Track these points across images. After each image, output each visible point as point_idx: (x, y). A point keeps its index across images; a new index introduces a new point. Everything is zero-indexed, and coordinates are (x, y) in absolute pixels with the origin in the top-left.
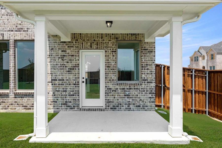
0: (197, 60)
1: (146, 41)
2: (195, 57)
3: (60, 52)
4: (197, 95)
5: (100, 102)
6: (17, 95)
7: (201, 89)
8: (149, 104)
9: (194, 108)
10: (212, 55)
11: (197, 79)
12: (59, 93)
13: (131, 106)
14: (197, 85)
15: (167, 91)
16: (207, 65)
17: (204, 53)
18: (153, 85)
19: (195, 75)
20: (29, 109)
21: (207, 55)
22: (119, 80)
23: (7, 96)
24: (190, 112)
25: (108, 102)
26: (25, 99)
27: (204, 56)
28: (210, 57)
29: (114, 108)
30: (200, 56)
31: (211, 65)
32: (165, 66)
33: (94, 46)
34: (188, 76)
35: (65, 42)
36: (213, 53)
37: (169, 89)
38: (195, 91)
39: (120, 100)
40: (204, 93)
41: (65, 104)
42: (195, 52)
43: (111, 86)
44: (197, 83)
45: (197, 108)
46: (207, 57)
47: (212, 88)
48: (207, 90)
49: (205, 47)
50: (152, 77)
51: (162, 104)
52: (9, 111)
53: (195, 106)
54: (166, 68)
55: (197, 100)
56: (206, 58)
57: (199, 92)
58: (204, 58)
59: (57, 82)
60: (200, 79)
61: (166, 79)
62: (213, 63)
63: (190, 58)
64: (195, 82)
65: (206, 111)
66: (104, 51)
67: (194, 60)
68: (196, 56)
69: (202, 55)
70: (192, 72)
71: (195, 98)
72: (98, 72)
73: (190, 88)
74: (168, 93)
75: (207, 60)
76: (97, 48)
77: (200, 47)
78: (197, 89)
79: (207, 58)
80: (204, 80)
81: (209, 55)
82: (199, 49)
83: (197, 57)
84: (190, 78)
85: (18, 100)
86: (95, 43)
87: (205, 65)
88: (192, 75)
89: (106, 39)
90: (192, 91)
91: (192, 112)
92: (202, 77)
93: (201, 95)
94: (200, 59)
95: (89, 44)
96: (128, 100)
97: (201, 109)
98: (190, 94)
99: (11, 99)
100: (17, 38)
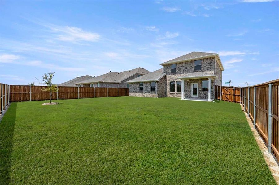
5: (197, 96)
22: (203, 90)
26: (178, 95)
41: (188, 96)
43: (200, 92)
72: (197, 89)
76: (196, 82)
95: (194, 81)
99: (175, 95)
100: (177, 81)
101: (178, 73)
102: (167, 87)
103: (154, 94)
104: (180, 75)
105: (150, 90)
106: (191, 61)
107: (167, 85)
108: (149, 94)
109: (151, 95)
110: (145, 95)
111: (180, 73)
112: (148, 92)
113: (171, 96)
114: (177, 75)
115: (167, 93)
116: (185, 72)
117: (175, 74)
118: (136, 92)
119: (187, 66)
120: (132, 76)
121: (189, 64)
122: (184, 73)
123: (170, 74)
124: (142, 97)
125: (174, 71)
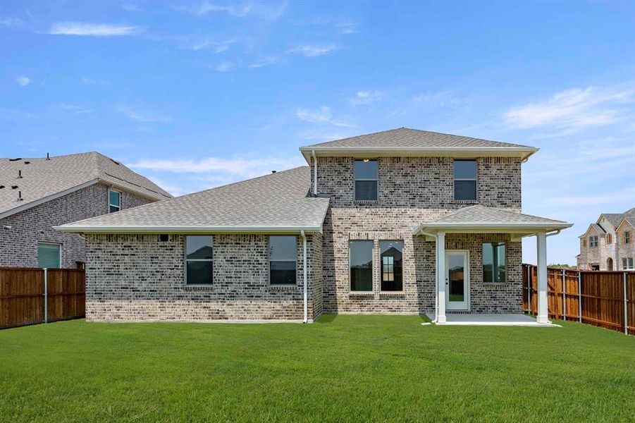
0: (596, 245)
1: (512, 240)
2: (591, 238)
3: (425, 252)
4: (568, 299)
5: (464, 305)
6: (382, 297)
7: (573, 293)
8: (516, 307)
9: (565, 314)
10: (627, 234)
11: (568, 281)
12: (425, 295)
13: (498, 309)
14: (568, 289)
15: (535, 295)
16: (617, 255)
17: (609, 228)
18: (520, 286)
19: (566, 277)
20: (393, 311)
21: (617, 233)
22: (484, 281)
23: (372, 297)
24: (561, 320)
25: (474, 304)
26: (390, 301)
27: (610, 236)
28: (622, 238)
29: (480, 311)
30: (602, 236)
31: (626, 256)
32: (531, 267)
33: (460, 246)
34: (558, 278)
35: (430, 242)
36: (628, 231)
37: (536, 292)
38: (566, 296)
39: (486, 303)
40: (576, 297)
42: (591, 226)
43: (477, 288)
44: (568, 285)
45: (569, 315)
46: (617, 237)
47: (585, 292)
48: (580, 294)
49: (612, 215)
50: (519, 278)
51: (529, 310)
52: (374, 313)
53: (567, 313)
54: (533, 268)
55: (569, 305)
56: (614, 240)
57: (571, 296)
58: (610, 241)
59: (422, 284)
60: (572, 281)
61: (533, 281)
62: (629, 251)
63: (581, 239)
64: (566, 284)
65: (579, 319)
66: (468, 251)
67: (588, 243)
68: (593, 235)
69: (605, 232)
70: (562, 273)
71: (566, 303)
73: (560, 291)
74: (535, 298)
75: (617, 244)
76: (462, 248)
77: (601, 217)
78: (568, 292)
79: (617, 240)
80: (576, 282)
81: (621, 233)
82: (600, 220)
83: (596, 238)
84: (560, 280)
85: (384, 302)
86: (461, 242)
87: (613, 256)
88: (562, 276)
89: (471, 240)
90: (562, 295)
91: (563, 319)
92: (574, 279)
93: (573, 299)
94: (602, 241)
95: (454, 244)
96: (495, 302)
97: (573, 316)
98: (561, 298)
99: (376, 301)
100: (381, 238)
101: (390, 205)
102: (336, 264)
103: (289, 303)
104: (396, 211)
105: (261, 280)
106: (441, 160)
107: (337, 255)
108: (252, 305)
109: (267, 307)
110: (229, 311)
111: (399, 206)
112: (251, 292)
113: (355, 311)
114: (381, 211)
115: (334, 295)
116: (417, 199)
117: (376, 205)
118: (153, 294)
119: (424, 177)
120: (71, 195)
121: (434, 169)
122: (413, 206)
123: (348, 205)
124: (206, 321)
125: (366, 194)
